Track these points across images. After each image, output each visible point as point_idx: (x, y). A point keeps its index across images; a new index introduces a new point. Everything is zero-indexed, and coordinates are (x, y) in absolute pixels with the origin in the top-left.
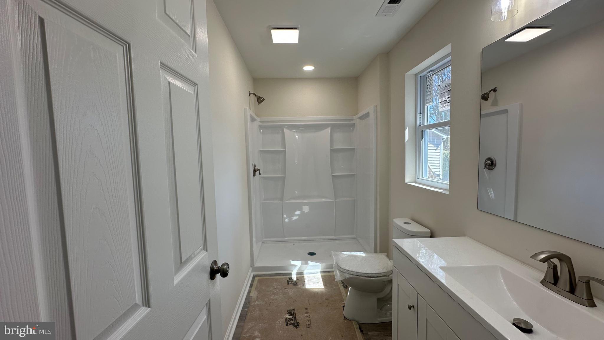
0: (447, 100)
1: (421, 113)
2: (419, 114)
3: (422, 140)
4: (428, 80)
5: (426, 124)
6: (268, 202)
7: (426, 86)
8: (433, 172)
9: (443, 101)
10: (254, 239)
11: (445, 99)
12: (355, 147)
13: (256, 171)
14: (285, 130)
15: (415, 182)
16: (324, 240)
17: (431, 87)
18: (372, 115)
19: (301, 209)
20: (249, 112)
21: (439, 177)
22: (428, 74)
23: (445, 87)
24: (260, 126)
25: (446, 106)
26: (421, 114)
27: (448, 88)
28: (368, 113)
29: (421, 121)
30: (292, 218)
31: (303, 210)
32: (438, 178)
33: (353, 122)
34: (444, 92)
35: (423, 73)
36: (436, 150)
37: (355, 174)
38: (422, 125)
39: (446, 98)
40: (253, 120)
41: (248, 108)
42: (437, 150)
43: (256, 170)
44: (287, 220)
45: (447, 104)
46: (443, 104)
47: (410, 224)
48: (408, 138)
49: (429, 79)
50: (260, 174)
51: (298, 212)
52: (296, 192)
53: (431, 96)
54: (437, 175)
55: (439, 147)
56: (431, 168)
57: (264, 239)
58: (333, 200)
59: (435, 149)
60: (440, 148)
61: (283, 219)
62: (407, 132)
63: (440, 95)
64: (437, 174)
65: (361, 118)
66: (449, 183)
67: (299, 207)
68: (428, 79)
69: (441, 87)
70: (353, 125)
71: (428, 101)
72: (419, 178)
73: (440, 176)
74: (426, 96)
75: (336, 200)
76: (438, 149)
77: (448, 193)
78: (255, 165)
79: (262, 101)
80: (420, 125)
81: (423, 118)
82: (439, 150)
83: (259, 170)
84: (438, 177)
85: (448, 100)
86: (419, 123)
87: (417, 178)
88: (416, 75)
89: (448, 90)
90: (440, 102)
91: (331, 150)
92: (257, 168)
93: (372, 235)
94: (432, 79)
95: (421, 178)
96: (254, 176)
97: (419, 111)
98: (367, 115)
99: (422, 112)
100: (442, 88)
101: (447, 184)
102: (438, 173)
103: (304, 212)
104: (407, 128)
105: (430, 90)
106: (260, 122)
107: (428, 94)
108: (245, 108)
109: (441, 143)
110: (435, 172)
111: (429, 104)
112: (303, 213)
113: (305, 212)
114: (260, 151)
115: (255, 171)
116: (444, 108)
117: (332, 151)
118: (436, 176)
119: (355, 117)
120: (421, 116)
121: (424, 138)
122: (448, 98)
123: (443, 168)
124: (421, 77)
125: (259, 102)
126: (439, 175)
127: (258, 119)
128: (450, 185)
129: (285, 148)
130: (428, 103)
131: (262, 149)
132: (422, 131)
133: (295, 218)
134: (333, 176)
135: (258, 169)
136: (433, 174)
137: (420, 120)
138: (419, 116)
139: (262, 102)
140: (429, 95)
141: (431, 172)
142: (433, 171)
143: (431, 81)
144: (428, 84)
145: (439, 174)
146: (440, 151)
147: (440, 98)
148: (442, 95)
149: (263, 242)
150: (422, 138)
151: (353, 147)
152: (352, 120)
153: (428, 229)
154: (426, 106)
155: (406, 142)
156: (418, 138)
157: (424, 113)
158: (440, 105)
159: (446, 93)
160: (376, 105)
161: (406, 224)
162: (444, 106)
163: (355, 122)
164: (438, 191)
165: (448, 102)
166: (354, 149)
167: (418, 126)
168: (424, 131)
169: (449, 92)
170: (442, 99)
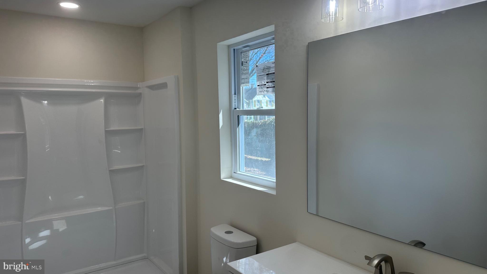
0: (265, 85)
1: (235, 94)
2: (234, 95)
3: (238, 127)
4: (243, 56)
7: (241, 62)
9: (261, 85)
11: (263, 83)
12: (143, 127)
14: (24, 100)
15: (231, 177)
17: (247, 65)
18: (172, 88)
22: (243, 49)
23: (264, 69)
25: (265, 91)
26: (236, 96)
27: (267, 71)
28: (165, 83)
29: (236, 104)
33: (139, 91)
34: (262, 74)
35: (237, 47)
37: (143, 166)
38: (237, 109)
39: (265, 82)
45: (266, 89)
46: (261, 88)
47: (232, 232)
48: (222, 124)
49: (244, 54)
51: (46, 233)
52: (50, 198)
53: (247, 76)
58: (111, 208)
62: (221, 116)
63: (258, 78)
65: (152, 88)
66: (275, 181)
68: (242, 54)
69: (260, 68)
70: (139, 96)
71: (243, 81)
72: (237, 172)
74: (241, 75)
75: (116, 207)
77: (274, 192)
80: (235, 109)
81: (237, 98)
85: (267, 84)
86: (234, 106)
87: (233, 172)
88: (229, 46)
89: (267, 73)
90: (258, 86)
91: (106, 132)
94: (247, 55)
95: (239, 172)
97: (233, 92)
98: (164, 86)
99: (237, 92)
100: (260, 70)
101: (273, 182)
103: (58, 230)
104: (220, 112)
105: (245, 69)
107: (244, 72)
111: (244, 85)
112: (54, 232)
113: (61, 230)
116: (262, 93)
117: (109, 133)
119: (141, 85)
120: (236, 98)
121: (240, 125)
122: (267, 82)
124: (234, 50)
128: (277, 182)
132: (238, 116)
134: (110, 171)
137: (235, 103)
138: (234, 98)
140: (245, 74)
143: (246, 57)
144: (243, 60)
148: (260, 77)
150: (238, 125)
151: (140, 128)
152: (137, 88)
153: (254, 236)
154: (241, 87)
155: (221, 128)
156: (233, 124)
157: (239, 94)
158: (258, 89)
159: (265, 76)
160: (178, 76)
161: (228, 234)
162: (263, 90)
163: (141, 92)
164: (262, 191)
165: (267, 87)
166: (141, 130)
167: (233, 110)
168: (240, 116)
169: (268, 76)
170: (260, 82)
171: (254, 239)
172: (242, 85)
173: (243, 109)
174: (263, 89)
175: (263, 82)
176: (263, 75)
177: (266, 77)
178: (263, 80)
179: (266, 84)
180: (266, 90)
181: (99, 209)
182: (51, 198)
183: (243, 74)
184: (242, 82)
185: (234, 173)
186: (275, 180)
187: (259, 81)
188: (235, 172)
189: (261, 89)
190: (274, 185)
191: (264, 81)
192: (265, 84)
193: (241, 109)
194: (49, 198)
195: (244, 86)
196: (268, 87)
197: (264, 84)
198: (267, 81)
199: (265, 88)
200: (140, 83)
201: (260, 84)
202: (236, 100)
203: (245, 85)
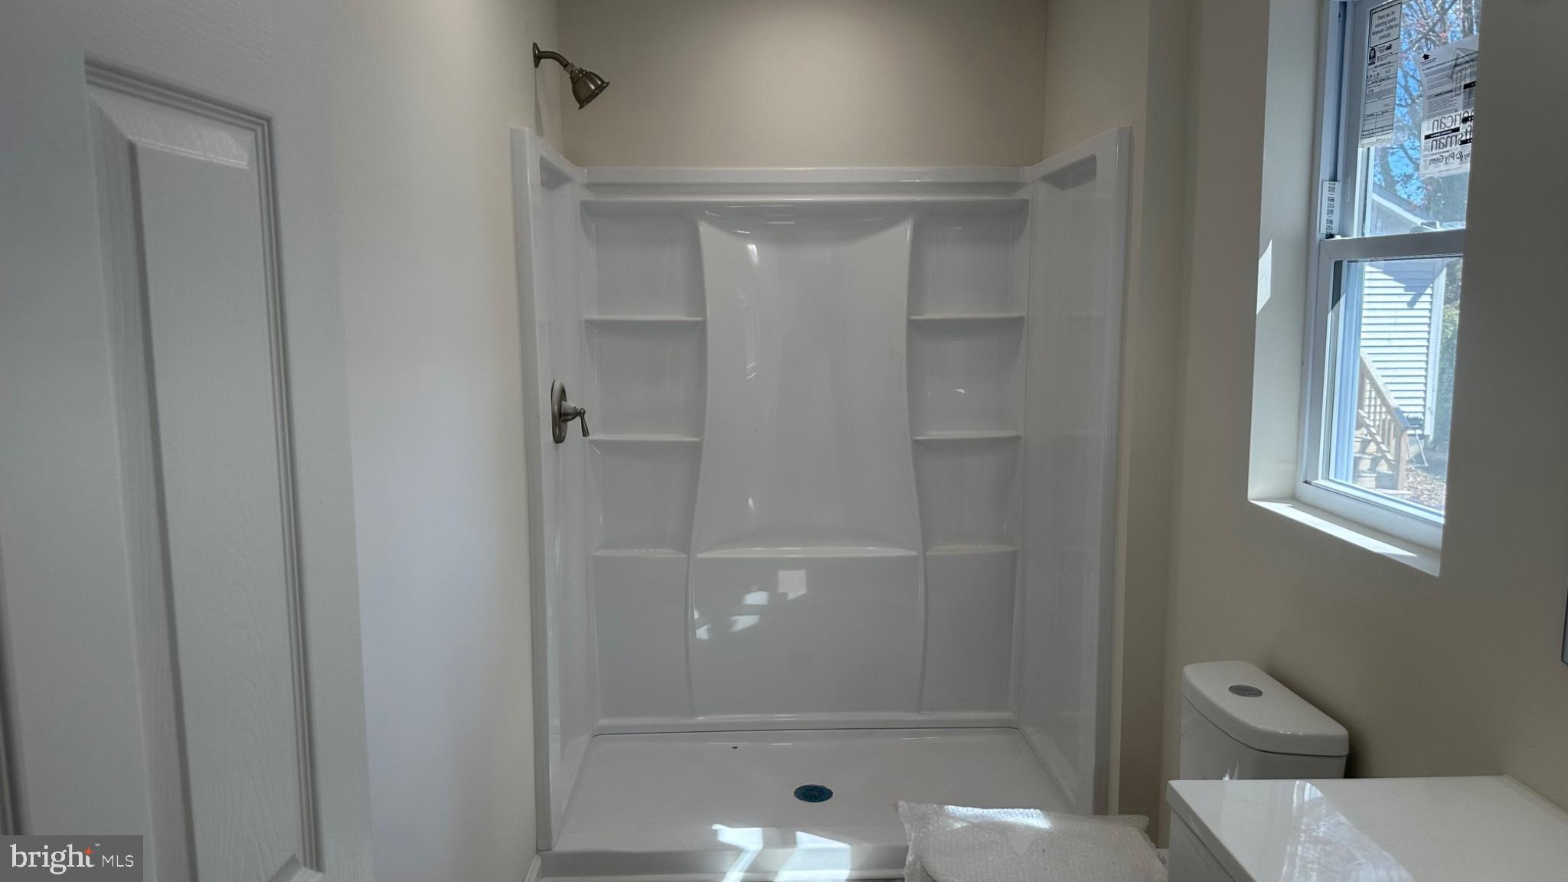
0: (1457, 130)
1: (1334, 179)
2: (1326, 185)
3: (1335, 305)
4: (1377, 26)
5: (1355, 235)
6: (622, 553)
7: (1367, 50)
8: (1390, 410)
9: (1441, 134)
10: (554, 722)
11: (1449, 124)
12: (1024, 314)
13: (566, 421)
14: (705, 230)
15: (1294, 499)
16: (873, 728)
17: (1387, 60)
18: (1108, 169)
19: (768, 584)
20: (534, 149)
21: (1419, 432)
23: (1455, 65)
24: (585, 206)
25: (1451, 156)
26: (1338, 185)
27: (1468, 71)
28: (1092, 160)
29: (1336, 218)
30: (733, 623)
31: (780, 590)
32: (1414, 435)
33: (1022, 195)
34: (1448, 87)
36: (1411, 304)
37: (1018, 438)
38: (1338, 237)
39: (1455, 121)
40: (552, 179)
41: (528, 131)
42: (1418, 305)
43: (566, 414)
44: (702, 633)
45: (1457, 148)
46: (1438, 146)
47: (1258, 693)
48: (1268, 296)
49: (1380, 18)
50: (585, 433)
51: (757, 598)
52: (750, 502)
53: (1388, 101)
54: (1410, 420)
55: (1429, 291)
56: (1382, 388)
57: (604, 722)
58: (914, 553)
59: (1408, 298)
60: (1432, 295)
61: (688, 626)
62: (1265, 264)
63: (1430, 105)
64: (1411, 416)
65: (1060, 179)
66: (1442, 521)
67: (763, 575)
68: (1375, 17)
69: (1437, 62)
70: (1020, 211)
71: (1369, 125)
72: (1314, 482)
73: (1422, 427)
74: (1363, 100)
75: (928, 553)
76: (1423, 298)
77: (1431, 567)
78: (563, 391)
79: (594, 95)
80: (1332, 236)
81: (1344, 194)
82: (1428, 306)
83: (580, 414)
84: (1414, 429)
85: (1464, 128)
86: (1324, 224)
87: (1301, 479)
89: (1468, 81)
90: (1428, 137)
91: (912, 323)
92: (571, 403)
93: (1088, 714)
94: (1393, 20)
96: (559, 439)
97: (1325, 171)
98: (1083, 171)
99: (1344, 171)
100: (1437, 72)
101: (1434, 523)
102: (1412, 410)
103: (785, 595)
104: (1265, 247)
105: (1384, 74)
106: (591, 186)
107: (1376, 90)
108: (511, 130)
109: (1438, 275)
110: (1403, 409)
111: (1373, 139)
112: (778, 600)
113: (791, 596)
114: (587, 321)
115: (562, 418)
116: (1442, 166)
117: (917, 328)
118: (1407, 428)
119: (1028, 173)
120: (1337, 195)
121: (1343, 296)
122: (1465, 120)
123: (1439, 390)
124: (1344, 3)
125: (584, 94)
126: (1418, 423)
127: (580, 175)
128: (1448, 529)
129: (701, 308)
130: (1371, 134)
131: (595, 316)
132: (1338, 266)
133: (743, 622)
134: (917, 443)
135: (579, 407)
136: (1389, 417)
137: (1330, 212)
138: (1326, 194)
139: (597, 95)
140: (1380, 95)
141: (1384, 409)
142: (1394, 403)
143: (1388, 26)
144: (1375, 41)
145: (1420, 416)
146: (1430, 310)
147: (1429, 118)
148: (1437, 102)
149: (598, 734)
150: (1336, 298)
151: (1014, 314)
152: (1018, 185)
153: (1342, 723)
154: (1360, 150)
155: (1260, 312)
156: (1314, 298)
157: (1349, 179)
158: (1426, 153)
159: (1456, 95)
160: (1131, 127)
161: (1239, 694)
162: (1445, 155)
163: (1026, 198)
164: (1390, 557)
165: (1464, 138)
166: (1020, 320)
167: (1321, 240)
168: (1345, 264)
169: (1470, 93)
170: (1436, 123)
171: (1340, 731)
172: (1366, 141)
173: (1360, 237)
174: (1444, 149)
175: (1450, 118)
176: (1452, 91)
177: (1462, 96)
178: (1449, 112)
179: (1461, 126)
180: (1456, 153)
181: (872, 551)
182: (753, 501)
183: (1372, 95)
184: (1367, 127)
185: (1306, 482)
186: (1439, 515)
187: (1434, 116)
188: (1308, 480)
189: (1438, 151)
190: (1436, 537)
191: (1453, 115)
192: (1457, 126)
193: (1355, 236)
194: (748, 504)
195: (1372, 144)
196: (1468, 137)
197: (1453, 127)
198: (1466, 115)
199: (1453, 146)
200: (1026, 168)
201: (1435, 131)
202: (1337, 203)
203: (1377, 140)
